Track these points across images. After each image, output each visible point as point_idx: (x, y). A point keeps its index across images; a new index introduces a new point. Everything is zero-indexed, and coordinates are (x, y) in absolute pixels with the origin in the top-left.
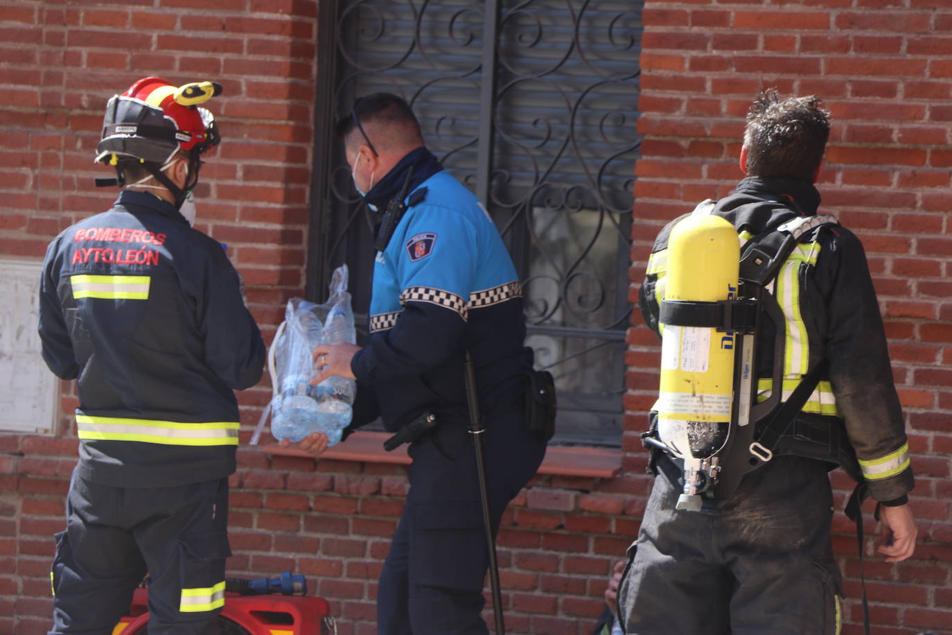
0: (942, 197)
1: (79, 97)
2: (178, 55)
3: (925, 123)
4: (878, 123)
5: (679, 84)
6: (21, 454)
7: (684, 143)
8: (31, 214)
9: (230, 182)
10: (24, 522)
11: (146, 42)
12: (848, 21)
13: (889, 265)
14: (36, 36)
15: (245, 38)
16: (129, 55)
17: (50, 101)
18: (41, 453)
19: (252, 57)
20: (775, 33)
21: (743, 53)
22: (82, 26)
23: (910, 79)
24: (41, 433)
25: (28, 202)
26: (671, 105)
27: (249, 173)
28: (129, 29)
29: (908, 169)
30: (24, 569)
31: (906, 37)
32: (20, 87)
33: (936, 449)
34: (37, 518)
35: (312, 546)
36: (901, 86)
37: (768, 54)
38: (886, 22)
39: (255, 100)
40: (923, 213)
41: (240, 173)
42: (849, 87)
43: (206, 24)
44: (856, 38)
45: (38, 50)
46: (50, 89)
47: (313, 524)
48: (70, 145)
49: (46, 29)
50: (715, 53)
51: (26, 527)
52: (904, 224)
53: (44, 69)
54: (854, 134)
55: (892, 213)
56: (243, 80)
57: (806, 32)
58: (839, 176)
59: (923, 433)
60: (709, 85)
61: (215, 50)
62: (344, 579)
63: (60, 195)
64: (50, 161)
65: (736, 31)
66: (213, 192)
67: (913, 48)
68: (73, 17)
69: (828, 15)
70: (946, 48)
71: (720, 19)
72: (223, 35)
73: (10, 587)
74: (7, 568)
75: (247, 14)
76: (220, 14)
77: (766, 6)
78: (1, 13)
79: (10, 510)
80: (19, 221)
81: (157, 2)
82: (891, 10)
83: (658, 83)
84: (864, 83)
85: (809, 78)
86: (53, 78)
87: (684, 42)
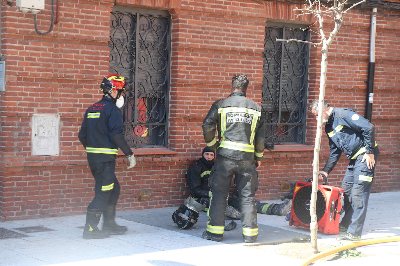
0: (227, 94)
1: (62, 75)
2: (85, 65)
3: (224, 80)
4: (217, 80)
5: (185, 72)
6: (52, 161)
7: (183, 84)
8: (51, 103)
9: (97, 94)
10: (51, 177)
11: (78, 62)
12: (212, 60)
14: (52, 61)
15: (100, 61)
16: (74, 65)
17: (55, 76)
19: (101, 66)
20: (200, 62)
22: (63, 58)
23: (222, 72)
24: (55, 155)
25: (51, 100)
26: (183, 77)
28: (74, 59)
30: (52, 188)
31: (221, 64)
32: (48, 73)
34: (54, 175)
36: (220, 73)
37: (199, 66)
38: (218, 61)
42: (213, 73)
43: (91, 58)
44: (214, 64)
45: (52, 64)
46: (55, 73)
49: (54, 59)
50: (190, 66)
51: (52, 178)
53: (54, 68)
54: (214, 82)
56: (99, 71)
57: (206, 62)
60: (190, 72)
61: (93, 64)
63: (58, 98)
64: (56, 90)
65: (194, 62)
66: (93, 97)
67: (222, 66)
69: (209, 59)
70: (227, 66)
71: (191, 59)
72: (95, 61)
73: (48, 193)
74: (47, 188)
75: (100, 56)
76: (94, 56)
77: (199, 57)
78: (43, 55)
79: (48, 174)
80: (49, 105)
81: (80, 53)
82: (219, 58)
83: (181, 72)
84: (215, 72)
85: (206, 71)
86: (56, 71)
87: (185, 64)
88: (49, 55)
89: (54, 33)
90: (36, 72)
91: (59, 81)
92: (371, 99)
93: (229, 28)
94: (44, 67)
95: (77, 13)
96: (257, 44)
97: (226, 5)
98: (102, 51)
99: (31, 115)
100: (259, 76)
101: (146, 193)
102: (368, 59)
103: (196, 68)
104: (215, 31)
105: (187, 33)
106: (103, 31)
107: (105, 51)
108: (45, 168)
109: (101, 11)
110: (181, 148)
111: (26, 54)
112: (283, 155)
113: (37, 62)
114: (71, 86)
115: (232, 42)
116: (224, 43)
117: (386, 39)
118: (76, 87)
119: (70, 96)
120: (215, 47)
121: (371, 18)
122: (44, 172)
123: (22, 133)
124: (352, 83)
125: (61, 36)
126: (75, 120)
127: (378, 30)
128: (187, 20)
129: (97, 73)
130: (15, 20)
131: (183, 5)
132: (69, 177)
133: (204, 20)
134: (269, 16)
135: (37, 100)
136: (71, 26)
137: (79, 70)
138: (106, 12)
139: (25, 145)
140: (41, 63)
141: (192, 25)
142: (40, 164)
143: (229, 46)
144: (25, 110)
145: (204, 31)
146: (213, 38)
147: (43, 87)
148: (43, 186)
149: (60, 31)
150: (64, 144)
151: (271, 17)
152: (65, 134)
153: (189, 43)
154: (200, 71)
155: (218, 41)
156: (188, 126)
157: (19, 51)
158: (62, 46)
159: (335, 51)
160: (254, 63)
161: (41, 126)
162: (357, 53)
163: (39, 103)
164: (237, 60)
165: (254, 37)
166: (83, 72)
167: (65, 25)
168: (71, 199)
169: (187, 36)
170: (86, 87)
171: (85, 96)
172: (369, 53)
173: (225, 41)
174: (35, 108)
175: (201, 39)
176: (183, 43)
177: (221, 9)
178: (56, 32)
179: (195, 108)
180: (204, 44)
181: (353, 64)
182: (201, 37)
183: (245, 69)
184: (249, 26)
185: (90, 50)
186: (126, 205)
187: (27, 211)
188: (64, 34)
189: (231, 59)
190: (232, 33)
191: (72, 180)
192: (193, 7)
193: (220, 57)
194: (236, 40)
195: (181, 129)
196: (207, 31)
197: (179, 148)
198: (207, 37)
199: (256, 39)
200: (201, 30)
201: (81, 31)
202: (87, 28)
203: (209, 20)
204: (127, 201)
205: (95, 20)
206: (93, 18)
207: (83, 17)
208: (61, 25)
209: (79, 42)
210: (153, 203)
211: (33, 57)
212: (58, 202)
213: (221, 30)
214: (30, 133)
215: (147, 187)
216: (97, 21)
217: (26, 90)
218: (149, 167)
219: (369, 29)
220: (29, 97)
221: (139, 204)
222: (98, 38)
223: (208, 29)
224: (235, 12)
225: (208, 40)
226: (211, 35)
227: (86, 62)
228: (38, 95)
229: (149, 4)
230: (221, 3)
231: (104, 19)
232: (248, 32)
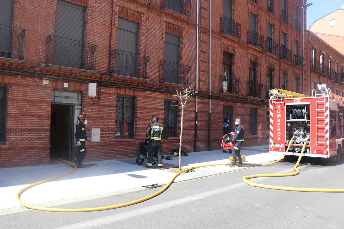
1: (101, 116)
2: (108, 113)
5: (139, 115)
6: (98, 143)
8: (98, 125)
12: (148, 111)
14: (98, 112)
15: (113, 112)
16: (105, 113)
24: (99, 141)
25: (97, 124)
26: (139, 116)
27: (113, 121)
28: (105, 111)
32: (97, 116)
35: (118, 147)
43: (110, 111)
45: (98, 113)
51: (98, 149)
54: (149, 118)
57: (146, 112)
61: (111, 113)
63: (100, 123)
64: (99, 121)
68: (101, 110)
71: (141, 111)
73: (97, 153)
74: (96, 152)
77: (144, 110)
78: (95, 110)
79: (96, 147)
80: (97, 126)
81: (107, 109)
83: (138, 115)
86: (99, 115)
87: (140, 112)
88: (97, 110)
89: (99, 103)
91: (100, 118)
92: (197, 123)
93: (153, 101)
94: (95, 114)
95: (106, 97)
96: (162, 106)
99: (91, 129)
100: (163, 116)
101: (127, 153)
102: (195, 111)
103: (143, 114)
106: (114, 102)
107: (114, 109)
108: (96, 145)
109: (113, 96)
111: (90, 110)
112: (170, 141)
113: (93, 112)
114: (104, 120)
116: (151, 106)
117: (201, 105)
118: (105, 120)
119: (103, 123)
120: (149, 107)
121: (196, 99)
123: (89, 134)
124: (191, 118)
125: (101, 104)
126: (105, 130)
127: (198, 102)
128: (140, 99)
129: (112, 115)
130: (87, 100)
132: (103, 148)
135: (93, 124)
136: (104, 101)
137: (106, 115)
138: (115, 96)
140: (95, 112)
141: (142, 100)
142: (94, 144)
144: (90, 127)
146: (148, 104)
147: (95, 120)
148: (95, 151)
150: (102, 138)
151: (166, 98)
152: (102, 135)
153: (141, 106)
156: (140, 132)
157: (88, 109)
158: (101, 107)
159: (186, 108)
160: (161, 112)
161: (94, 132)
162: (192, 109)
164: (156, 111)
165: (161, 104)
166: (107, 115)
167: (102, 101)
168: (104, 155)
169: (140, 104)
170: (108, 120)
171: (108, 123)
172: (196, 109)
174: (93, 127)
176: (139, 106)
177: (151, 95)
179: (143, 126)
180: (145, 106)
181: (191, 112)
182: (144, 104)
183: (158, 114)
184: (159, 100)
185: (110, 108)
186: (121, 157)
187: (90, 159)
188: (102, 103)
189: (153, 111)
191: (104, 149)
194: (155, 105)
195: (138, 133)
197: (138, 139)
198: (146, 104)
200: (144, 102)
201: (107, 103)
202: (109, 101)
204: (121, 156)
205: (111, 99)
207: (108, 98)
208: (101, 101)
209: (106, 106)
210: (130, 156)
211: (92, 111)
212: (100, 156)
213: (150, 102)
214: (91, 134)
215: (128, 151)
217: (90, 121)
218: (128, 145)
219: (195, 102)
220: (91, 123)
221: (125, 157)
222: (112, 105)
223: (147, 101)
227: (108, 112)
228: (93, 123)
229: (128, 94)
230: (151, 93)
231: (114, 99)
232: (159, 102)
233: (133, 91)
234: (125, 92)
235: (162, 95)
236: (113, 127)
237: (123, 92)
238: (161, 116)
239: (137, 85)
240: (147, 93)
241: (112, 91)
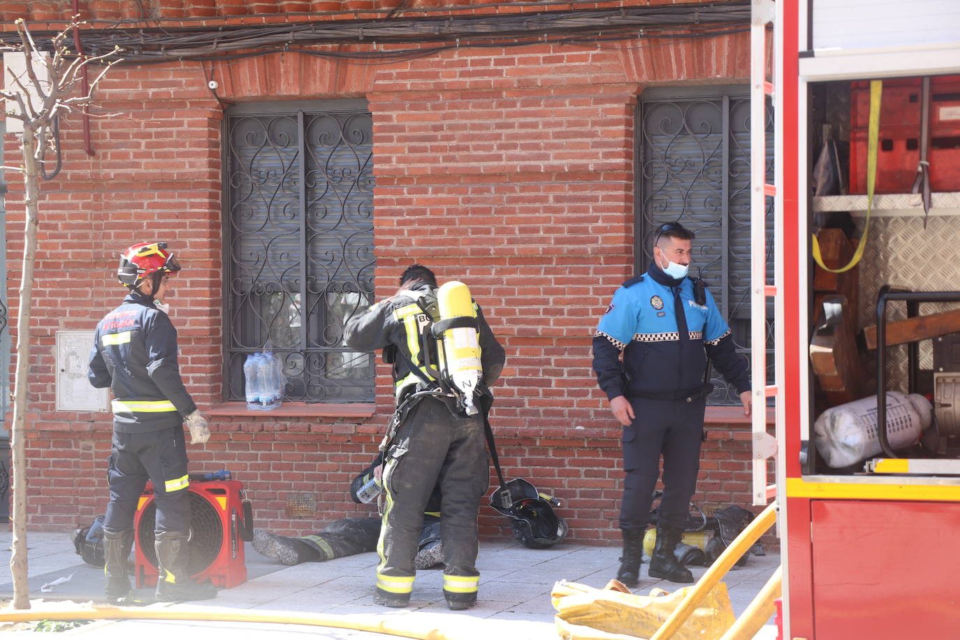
0: (514, 279)
1: (111, 253)
2: (156, 231)
3: (505, 246)
4: (484, 246)
5: (392, 232)
6: (93, 421)
7: (396, 260)
8: (92, 309)
9: (184, 289)
10: (96, 453)
11: (141, 226)
12: (467, 201)
13: (493, 311)
14: (89, 226)
15: (188, 221)
16: (133, 232)
17: (97, 256)
18: (102, 420)
19: (191, 230)
20: (435, 207)
21: (420, 217)
22: (111, 220)
23: (497, 226)
24: (102, 411)
25: (89, 303)
26: (390, 242)
27: (193, 284)
28: (133, 220)
29: (498, 267)
30: (98, 475)
31: (494, 207)
32: (84, 250)
33: (518, 395)
34: (100, 451)
35: (232, 457)
36: (493, 229)
37: (432, 217)
38: (484, 200)
39: (194, 250)
40: (507, 287)
41: (188, 285)
42: (470, 231)
43: (170, 216)
44: (471, 208)
45: (91, 232)
46: (97, 250)
47: (232, 447)
48: (108, 276)
49: (94, 223)
50: (408, 217)
51: (97, 455)
52: (499, 292)
53: (94, 241)
54: (473, 252)
55: (493, 287)
56: (188, 241)
57: (449, 206)
58: (468, 271)
59: (512, 388)
60: (406, 232)
61: (174, 228)
62: (248, 471)
63: (104, 299)
64: (99, 284)
65: (417, 207)
66: (176, 293)
67: (497, 212)
68: (106, 217)
69: (458, 198)
70: (512, 211)
71: (409, 202)
72: (177, 221)
73: (91, 484)
74: (90, 474)
75: (188, 210)
76: (176, 211)
77: (430, 195)
78: (72, 217)
79: (90, 448)
80: (86, 313)
81: (145, 207)
82: (486, 195)
83: (382, 232)
84: (476, 229)
85: (452, 227)
86: (98, 245)
87: (393, 213)
88: (84, 217)
89: (91, 174)
90: (60, 250)
93: (511, 120)
94: (75, 241)
95: (135, 130)
96: (601, 151)
97: (499, 68)
98: (193, 200)
99: (53, 333)
100: (613, 230)
101: (306, 501)
103: (422, 222)
104: (471, 132)
105: (394, 144)
106: (192, 160)
107: (198, 200)
109: (186, 120)
110: (390, 406)
113: (60, 231)
115: (524, 153)
116: (499, 158)
120: (473, 168)
122: (81, 443)
123: (36, 367)
125: (107, 177)
128: (394, 114)
129: (183, 245)
131: (380, 82)
133: (439, 110)
134: (636, 76)
135: (64, 304)
136: (126, 155)
138: (197, 119)
139: (43, 389)
140: (69, 232)
141: (407, 124)
142: (66, 426)
143: (515, 163)
144: (43, 323)
145: (439, 134)
146: (467, 148)
147: (74, 279)
149: (104, 167)
153: (402, 166)
154: (434, 227)
155: (481, 153)
158: (107, 197)
160: (595, 199)
161: (73, 353)
163: (68, 309)
164: (541, 194)
165: (593, 135)
167: (114, 156)
169: (394, 150)
173: (502, 152)
174: (61, 320)
175: (434, 154)
176: (386, 167)
177: (487, 78)
178: (95, 171)
180: (442, 164)
182: (433, 149)
183: (565, 214)
184: (573, 108)
185: (167, 201)
187: (52, 516)
188: (112, 172)
189: (522, 194)
190: (523, 131)
192: (408, 83)
193: (488, 191)
194: (536, 147)
196: (449, 133)
197: (386, 405)
198: (450, 147)
199: (596, 139)
200: (432, 133)
201: (146, 164)
202: (158, 156)
203: (452, 106)
205: (174, 138)
206: (170, 134)
207: (150, 135)
208: (105, 156)
209: (149, 185)
211: (53, 222)
213: (488, 128)
214: (52, 366)
215: (309, 487)
216: (179, 139)
217: (42, 285)
220: (48, 298)
221: (288, 523)
222: (183, 174)
223: (451, 127)
224: (527, 80)
225: (452, 154)
226: (461, 141)
227: (158, 226)
228: (65, 295)
229: (295, 91)
230: (487, 62)
231: (193, 134)
232: (570, 124)
233: (328, 66)
234: (269, 80)
235: (595, 58)
236: (193, 323)
237: (252, 80)
238: (597, 230)
239: (352, 16)
240: (453, 64)
241: (173, 84)
